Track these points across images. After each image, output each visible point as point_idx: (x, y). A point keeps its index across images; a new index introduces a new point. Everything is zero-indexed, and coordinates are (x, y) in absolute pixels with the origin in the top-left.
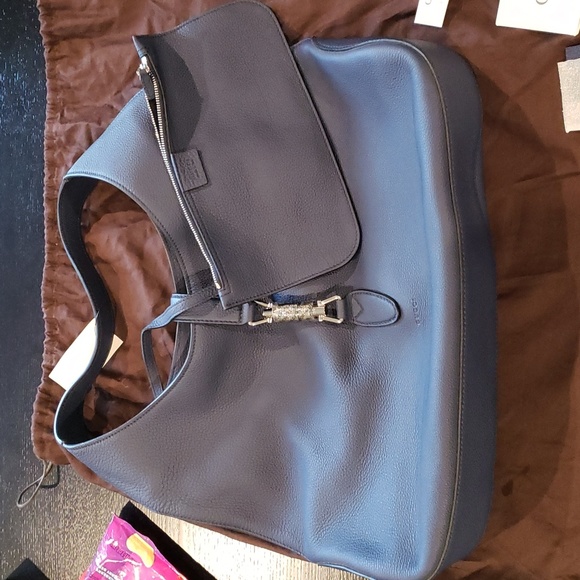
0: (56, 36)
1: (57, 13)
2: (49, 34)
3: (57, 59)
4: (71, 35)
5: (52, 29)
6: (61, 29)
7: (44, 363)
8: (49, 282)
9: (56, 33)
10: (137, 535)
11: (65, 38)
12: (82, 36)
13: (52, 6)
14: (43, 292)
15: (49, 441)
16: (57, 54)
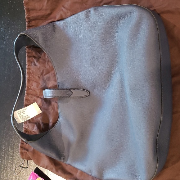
0: (30, 19)
1: (31, 11)
2: (28, 18)
3: (30, 27)
4: (36, 19)
5: (29, 17)
6: (33, 17)
7: (23, 127)
8: (26, 100)
9: (31, 18)
10: (40, 178)
11: (34, 20)
12: (39, 19)
13: (29, 9)
14: (24, 103)
15: (24, 153)
16: (31, 25)
